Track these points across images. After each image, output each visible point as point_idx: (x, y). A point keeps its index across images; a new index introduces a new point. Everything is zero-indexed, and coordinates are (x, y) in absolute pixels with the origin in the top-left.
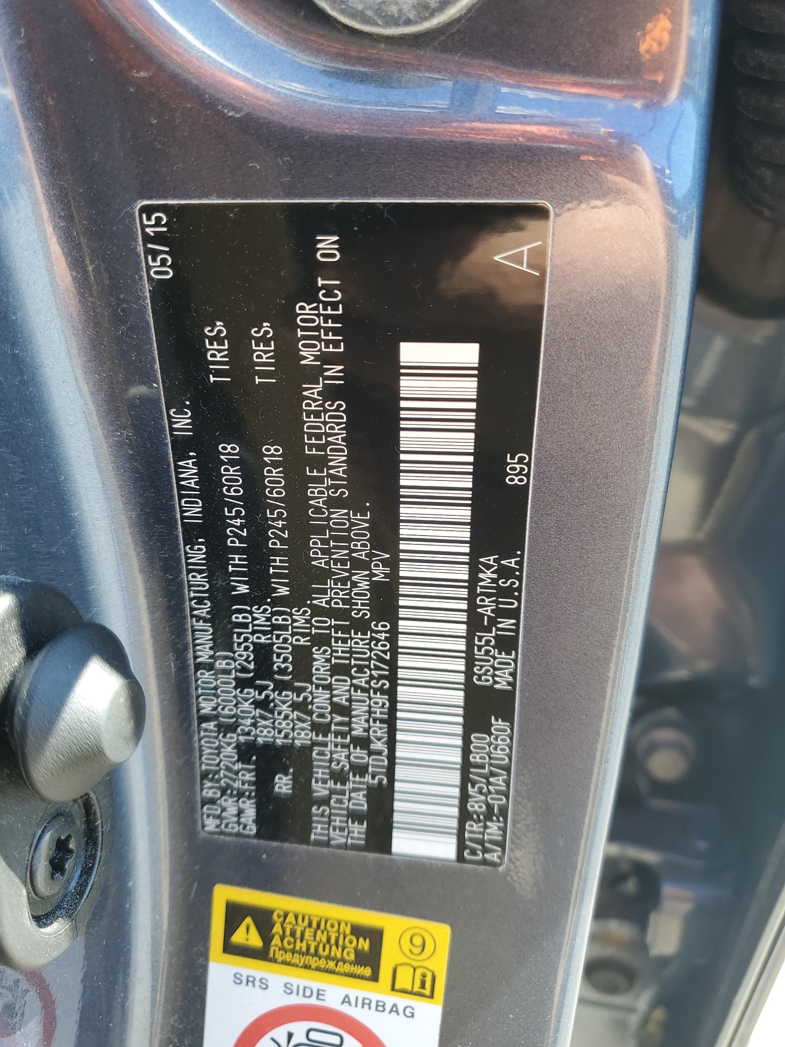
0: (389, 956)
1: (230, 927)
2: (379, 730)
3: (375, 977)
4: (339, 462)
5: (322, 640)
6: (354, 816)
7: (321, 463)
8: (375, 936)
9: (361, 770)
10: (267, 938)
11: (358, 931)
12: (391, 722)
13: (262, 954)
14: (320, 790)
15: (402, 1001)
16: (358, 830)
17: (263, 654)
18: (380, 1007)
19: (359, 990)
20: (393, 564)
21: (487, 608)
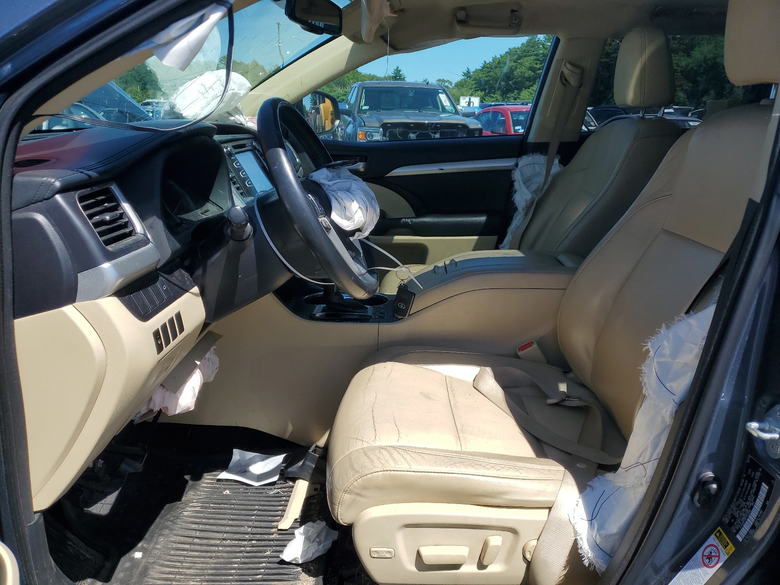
0: (728, 548)
1: (717, 532)
2: (744, 522)
3: (725, 549)
4: (755, 489)
5: (745, 508)
6: (736, 529)
7: (753, 488)
8: (728, 544)
9: (740, 525)
10: (719, 536)
11: (727, 542)
12: (745, 521)
13: (717, 537)
14: (735, 524)
15: (726, 554)
16: (735, 531)
17: (739, 505)
18: (723, 552)
19: (722, 549)
20: (754, 504)
21: (759, 516)
